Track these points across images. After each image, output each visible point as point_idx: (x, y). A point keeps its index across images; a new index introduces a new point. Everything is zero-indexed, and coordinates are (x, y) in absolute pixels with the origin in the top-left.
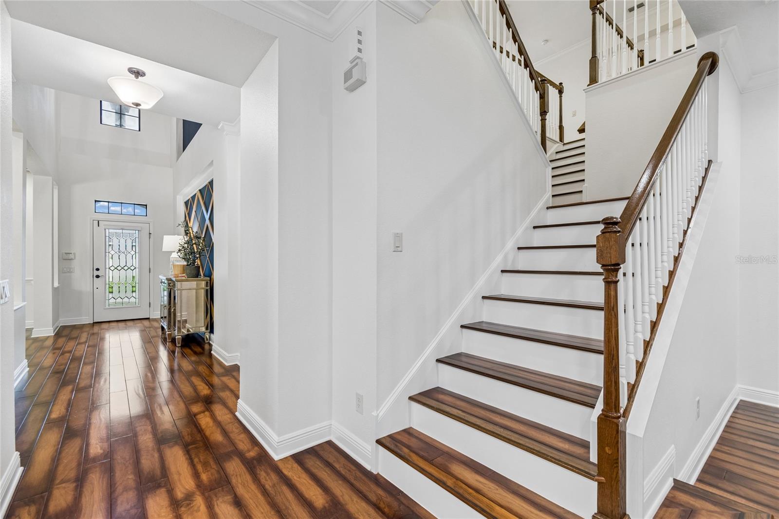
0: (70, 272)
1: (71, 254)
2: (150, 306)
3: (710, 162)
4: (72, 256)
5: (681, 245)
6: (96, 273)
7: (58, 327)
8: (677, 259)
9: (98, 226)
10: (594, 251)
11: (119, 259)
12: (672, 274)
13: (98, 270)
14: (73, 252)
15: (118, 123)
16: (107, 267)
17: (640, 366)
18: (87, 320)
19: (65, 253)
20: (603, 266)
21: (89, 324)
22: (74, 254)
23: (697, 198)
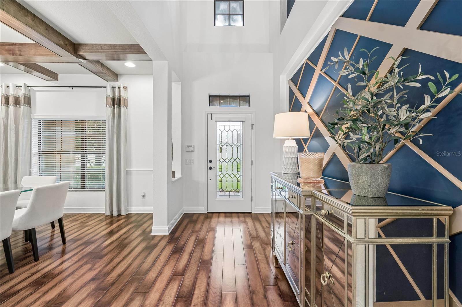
0: (190, 164)
1: (191, 146)
2: (252, 201)
4: (191, 149)
6: (210, 165)
7: (182, 214)
9: (211, 119)
11: (227, 153)
13: (211, 161)
14: (192, 145)
15: (227, 24)
16: (218, 159)
18: (202, 210)
19: (188, 146)
21: (204, 213)
22: (194, 146)
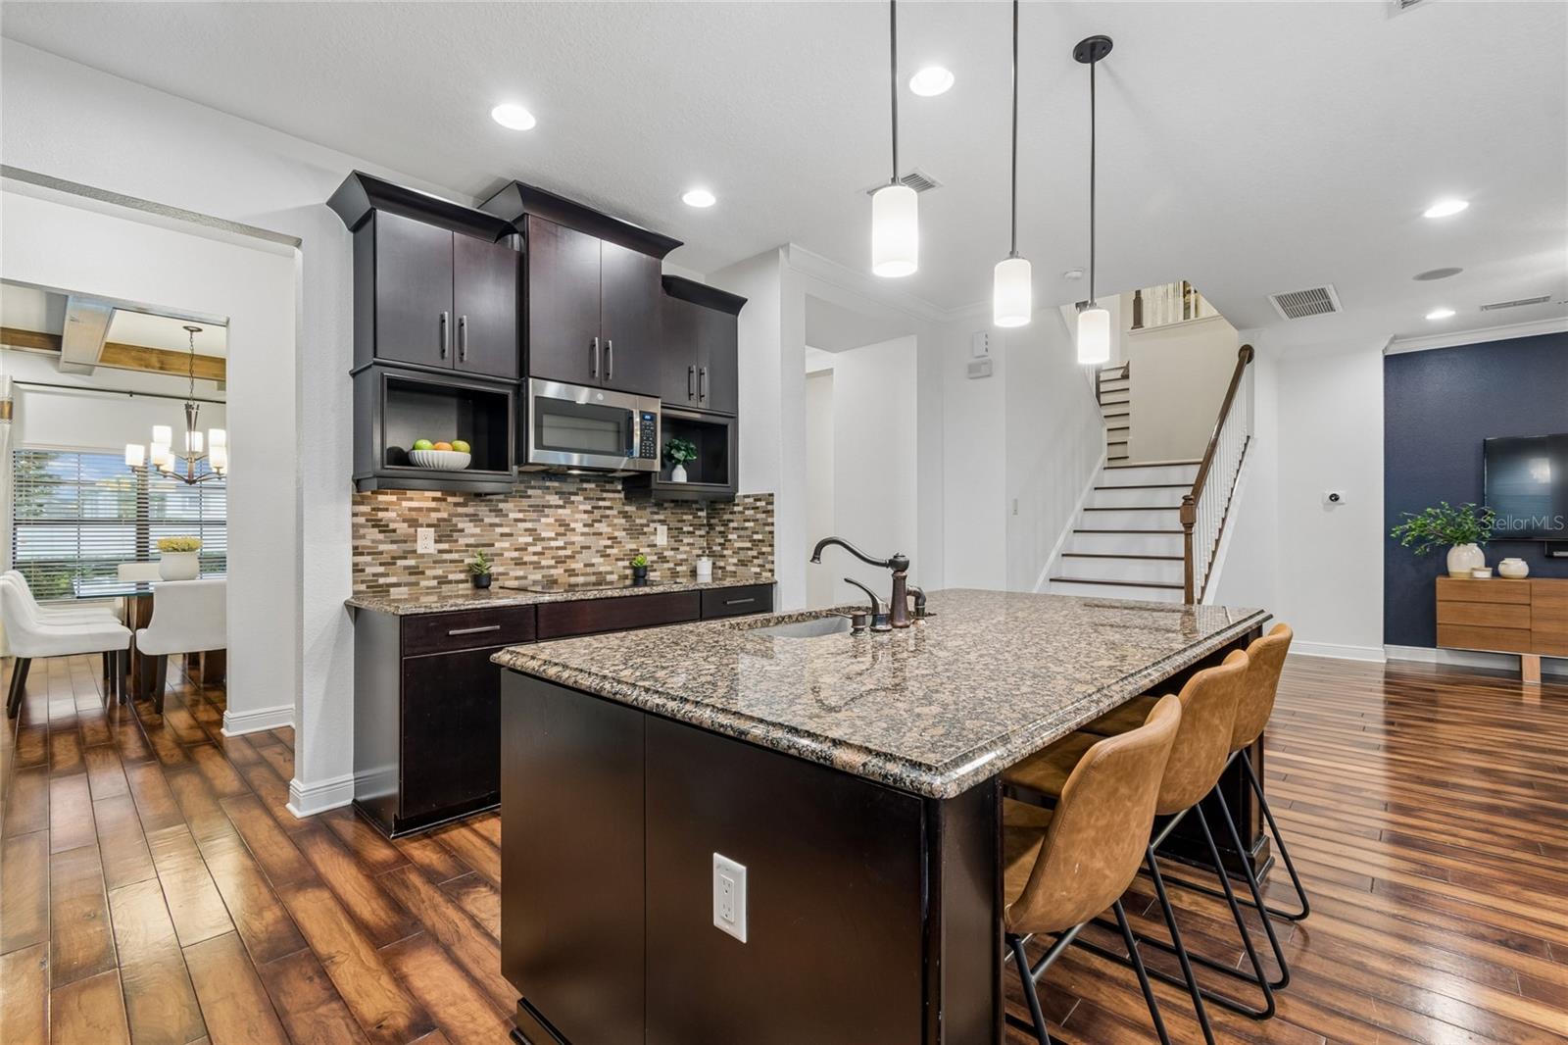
3: (1248, 437)
5: (1227, 509)
8: (1224, 520)
10: (1178, 512)
12: (1221, 531)
17: (1203, 589)
20: (1184, 524)
23: (1243, 453)
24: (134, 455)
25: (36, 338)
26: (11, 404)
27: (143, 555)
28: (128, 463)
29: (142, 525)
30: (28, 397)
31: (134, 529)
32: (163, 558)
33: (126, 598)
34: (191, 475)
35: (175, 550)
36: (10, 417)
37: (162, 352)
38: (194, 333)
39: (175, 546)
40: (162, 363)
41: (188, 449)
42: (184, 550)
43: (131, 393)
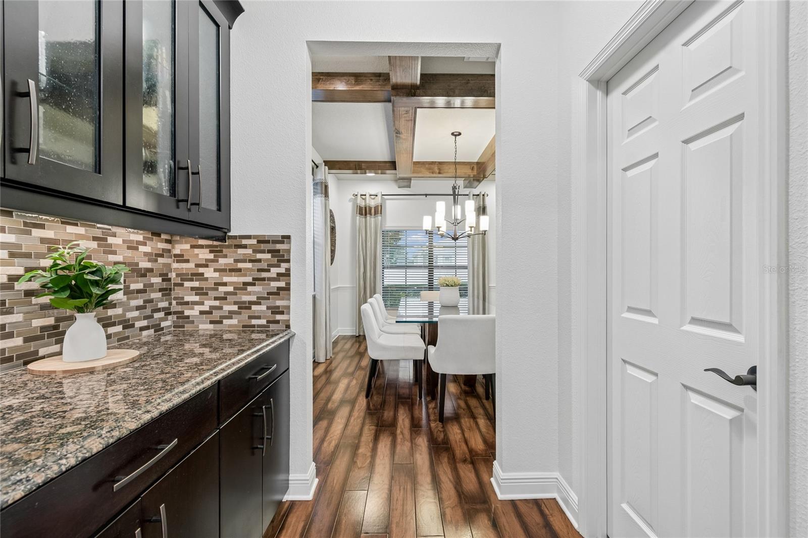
24: (427, 224)
25: (387, 164)
26: (381, 206)
27: (431, 287)
28: (424, 229)
29: (431, 268)
30: (388, 202)
31: (427, 271)
32: (440, 289)
33: (422, 324)
34: (455, 235)
35: (447, 285)
36: (381, 213)
37: (440, 163)
38: (457, 137)
39: (448, 283)
40: (439, 169)
41: (453, 218)
42: (452, 286)
43: (426, 195)
